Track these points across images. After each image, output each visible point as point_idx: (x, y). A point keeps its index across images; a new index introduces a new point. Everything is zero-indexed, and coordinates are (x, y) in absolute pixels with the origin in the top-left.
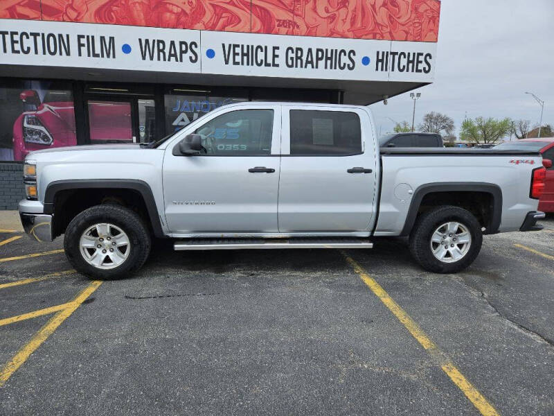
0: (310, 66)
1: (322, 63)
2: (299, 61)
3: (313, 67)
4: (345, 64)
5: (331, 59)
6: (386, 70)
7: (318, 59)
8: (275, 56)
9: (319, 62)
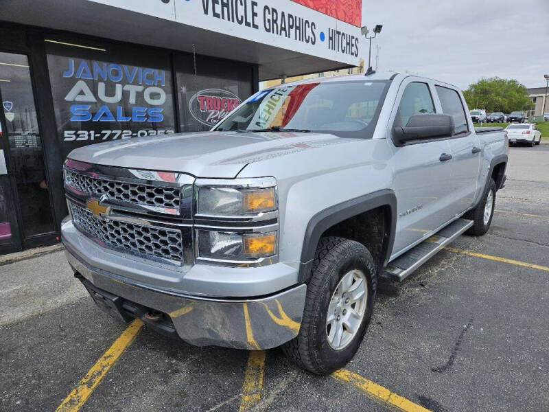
0: (283, 33)
1: (293, 32)
2: (275, 25)
3: (286, 35)
4: (309, 37)
5: (299, 28)
6: (335, 49)
7: (290, 27)
8: (254, 14)
9: (291, 30)
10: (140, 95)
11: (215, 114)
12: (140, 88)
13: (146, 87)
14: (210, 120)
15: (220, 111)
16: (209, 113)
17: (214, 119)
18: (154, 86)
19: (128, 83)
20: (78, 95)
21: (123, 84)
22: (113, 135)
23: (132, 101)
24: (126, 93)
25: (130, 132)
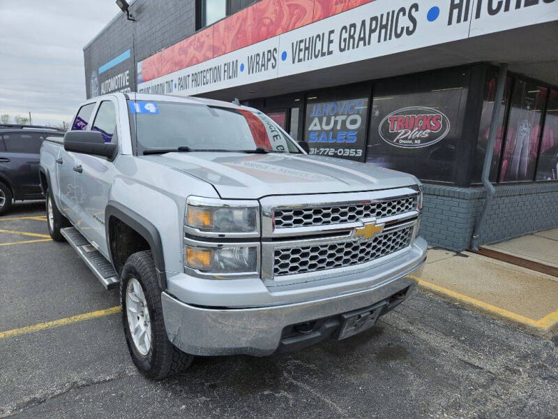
0: (361, 43)
1: (375, 36)
2: (351, 40)
3: (365, 45)
4: (402, 28)
5: (385, 27)
6: (466, 19)
7: (372, 31)
8: (330, 42)
9: (372, 34)
10: (344, 122)
11: (405, 134)
12: (344, 117)
13: (349, 115)
14: (398, 141)
15: (412, 130)
16: (398, 134)
17: (403, 139)
18: (354, 114)
19: (338, 115)
20: (314, 126)
21: (335, 116)
22: (325, 151)
23: (339, 127)
24: (336, 122)
25: (333, 150)
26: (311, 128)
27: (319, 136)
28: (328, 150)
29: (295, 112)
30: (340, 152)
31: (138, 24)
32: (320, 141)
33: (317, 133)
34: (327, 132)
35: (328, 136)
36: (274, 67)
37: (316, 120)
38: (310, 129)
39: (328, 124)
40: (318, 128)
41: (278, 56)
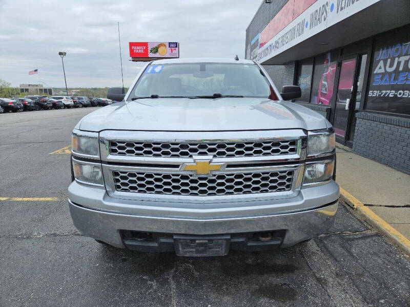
10: (406, 63)
12: (407, 58)
19: (402, 56)
20: (379, 69)
21: (399, 57)
22: (386, 93)
23: (401, 69)
24: (399, 63)
25: (394, 92)
26: (377, 71)
27: (382, 79)
28: (389, 92)
29: (365, 58)
30: (400, 94)
31: (271, 4)
32: (383, 83)
33: (381, 76)
34: (390, 74)
35: (390, 78)
36: (325, 19)
37: (381, 63)
38: (375, 72)
39: (391, 66)
40: (382, 71)
41: (328, 8)
